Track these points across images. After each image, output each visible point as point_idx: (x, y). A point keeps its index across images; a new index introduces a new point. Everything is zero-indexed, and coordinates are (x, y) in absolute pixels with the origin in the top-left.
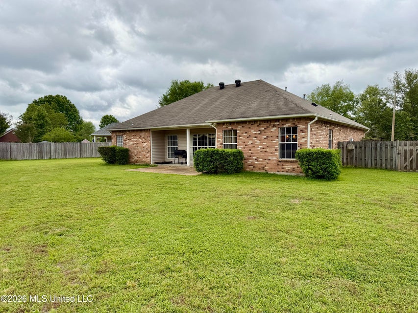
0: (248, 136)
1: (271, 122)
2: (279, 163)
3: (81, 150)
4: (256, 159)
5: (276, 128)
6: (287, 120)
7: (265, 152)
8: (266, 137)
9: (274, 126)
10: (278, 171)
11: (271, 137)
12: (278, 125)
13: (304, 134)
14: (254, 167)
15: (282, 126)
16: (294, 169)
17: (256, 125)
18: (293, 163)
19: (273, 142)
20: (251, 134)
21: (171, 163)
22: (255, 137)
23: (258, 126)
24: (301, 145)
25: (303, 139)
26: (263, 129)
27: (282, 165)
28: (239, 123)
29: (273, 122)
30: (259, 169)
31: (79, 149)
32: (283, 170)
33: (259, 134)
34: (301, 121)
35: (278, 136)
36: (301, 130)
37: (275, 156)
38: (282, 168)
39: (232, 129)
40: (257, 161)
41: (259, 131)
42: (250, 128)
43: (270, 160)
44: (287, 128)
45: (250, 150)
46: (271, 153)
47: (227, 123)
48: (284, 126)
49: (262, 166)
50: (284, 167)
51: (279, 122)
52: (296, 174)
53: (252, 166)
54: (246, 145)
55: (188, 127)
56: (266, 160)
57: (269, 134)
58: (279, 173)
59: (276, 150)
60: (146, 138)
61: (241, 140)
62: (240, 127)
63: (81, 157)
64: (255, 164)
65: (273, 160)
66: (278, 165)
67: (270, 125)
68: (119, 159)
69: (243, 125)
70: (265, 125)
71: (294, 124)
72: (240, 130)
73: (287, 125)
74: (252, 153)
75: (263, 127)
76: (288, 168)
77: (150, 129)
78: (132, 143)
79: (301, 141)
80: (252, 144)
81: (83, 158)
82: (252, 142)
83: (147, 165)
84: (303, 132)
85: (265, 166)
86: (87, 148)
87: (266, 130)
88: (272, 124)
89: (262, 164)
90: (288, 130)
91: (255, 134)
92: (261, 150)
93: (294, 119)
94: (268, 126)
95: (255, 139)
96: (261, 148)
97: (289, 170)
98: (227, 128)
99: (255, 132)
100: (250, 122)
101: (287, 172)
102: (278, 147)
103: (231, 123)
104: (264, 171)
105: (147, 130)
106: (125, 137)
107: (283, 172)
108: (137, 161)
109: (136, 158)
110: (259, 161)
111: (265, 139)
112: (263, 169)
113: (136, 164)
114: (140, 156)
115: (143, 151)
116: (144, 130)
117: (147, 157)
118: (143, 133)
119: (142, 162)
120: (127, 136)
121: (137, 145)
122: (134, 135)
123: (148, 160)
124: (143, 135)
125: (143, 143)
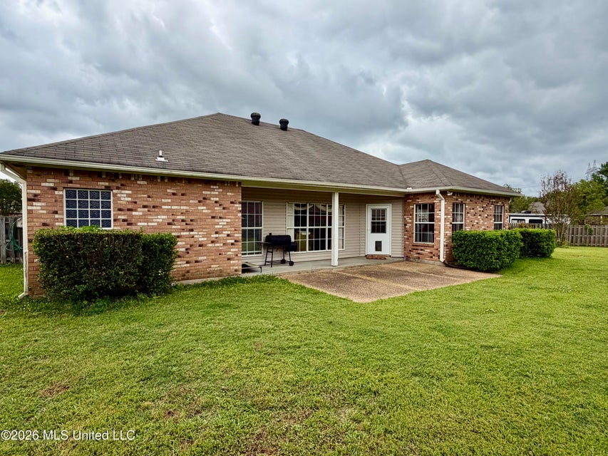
5: (493, 206)
11: (490, 215)
17: (480, 200)
26: (485, 205)
28: (467, 195)
33: (482, 211)
39: (462, 202)
41: (482, 208)
54: (472, 225)
61: (469, 218)
72: (468, 204)
80: (477, 223)
88: (491, 200)
93: (503, 197)
100: (476, 195)
106: (125, 196)
108: (186, 275)
109: (181, 264)
113: (185, 282)
114: (200, 258)
115: (212, 242)
116: (221, 183)
117: (229, 259)
118: (213, 190)
119: (209, 274)
120: (135, 192)
121: (189, 225)
122: (174, 194)
123: (234, 265)
124: (216, 196)
125: (213, 217)
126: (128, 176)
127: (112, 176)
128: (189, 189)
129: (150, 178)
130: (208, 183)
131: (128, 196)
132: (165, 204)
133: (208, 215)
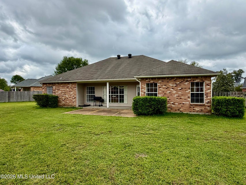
0: (167, 88)
1: (184, 78)
2: (191, 106)
3: (9, 97)
4: (172, 104)
5: (188, 83)
6: (197, 77)
7: (180, 98)
8: (181, 88)
9: (187, 81)
10: (190, 112)
11: (185, 88)
12: (190, 80)
13: (209, 87)
14: (171, 109)
15: (193, 81)
16: (202, 110)
17: (173, 80)
18: (201, 106)
19: (186, 92)
20: (169, 87)
21: (89, 105)
22: (172, 88)
23: (174, 81)
24: (207, 94)
25: (208, 90)
26: (179, 83)
27: (193, 107)
28: (159, 78)
29: (186, 79)
30: (175, 110)
31: (7, 96)
32: (194, 111)
33: (175, 86)
34: (207, 78)
35: (190, 88)
36: (207, 84)
37: (188, 101)
38: (193, 110)
39: (154, 82)
40: (174, 105)
41: (175, 84)
42: (168, 82)
43: (184, 104)
44: (196, 83)
45: (168, 97)
46: (185, 99)
47: (149, 78)
48: (195, 81)
49: (178, 108)
50: (194, 108)
51: (190, 78)
52: (204, 113)
53: (169, 108)
54: (165, 94)
55: (108, 81)
56: (181, 104)
57: (183, 86)
58: (191, 113)
59: (188, 97)
60: (73, 88)
61: (161, 90)
62: (160, 81)
63: (9, 102)
64: (172, 107)
65: (186, 104)
66: (190, 107)
67: (184, 80)
68: (52, 104)
69: (163, 80)
70: (180, 80)
71: (202, 80)
72: (160, 83)
73: (197, 81)
74: (169, 99)
75: (178, 82)
76: (198, 110)
77: (76, 82)
78: (60, 92)
79: (207, 91)
80: (170, 93)
81: (10, 102)
82: (170, 92)
83: (74, 108)
84: (208, 86)
85: (180, 108)
86: (14, 95)
87: (181, 84)
88: (186, 80)
89: (178, 107)
90: (197, 84)
91: (172, 86)
92: (177, 97)
93: (202, 77)
94: (182, 81)
95: (173, 89)
96: (177, 96)
97: (198, 111)
98: (150, 81)
99: (172, 85)
100: (168, 78)
101: (197, 112)
102: (190, 95)
103: (153, 79)
104: (179, 112)
105: (74, 83)
106: (54, 87)
107: (193, 112)
108: (64, 105)
109: (63, 102)
110: (176, 105)
111: (180, 89)
112: (179, 110)
113: (64, 107)
114: (67, 101)
115: (70, 98)
116: (71, 83)
117: (73, 102)
118: (70, 85)
119: (69, 105)
120: (56, 86)
121: (65, 93)
122: (62, 86)
123: (74, 104)
124: (70, 86)
125: (70, 91)
126: (55, 83)
127: (52, 83)
128: (65, 85)
129: (58, 83)
130: (69, 83)
131: (55, 87)
132: (61, 89)
133: (68, 91)
